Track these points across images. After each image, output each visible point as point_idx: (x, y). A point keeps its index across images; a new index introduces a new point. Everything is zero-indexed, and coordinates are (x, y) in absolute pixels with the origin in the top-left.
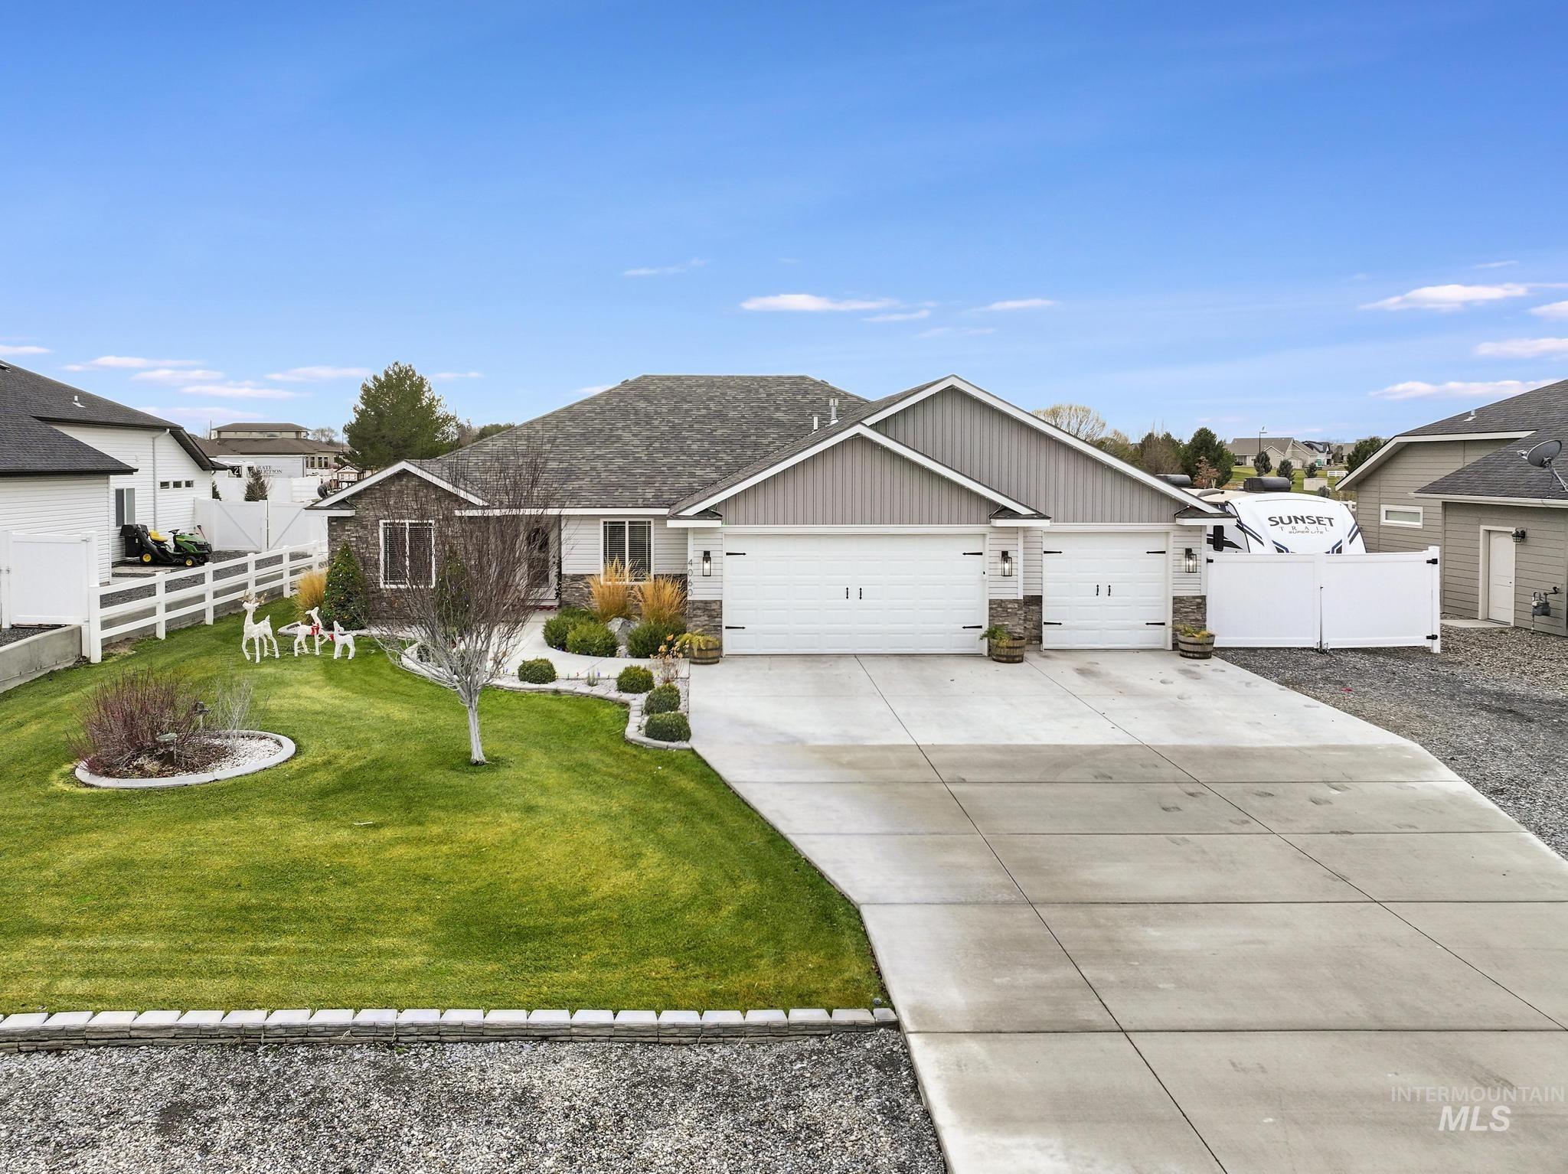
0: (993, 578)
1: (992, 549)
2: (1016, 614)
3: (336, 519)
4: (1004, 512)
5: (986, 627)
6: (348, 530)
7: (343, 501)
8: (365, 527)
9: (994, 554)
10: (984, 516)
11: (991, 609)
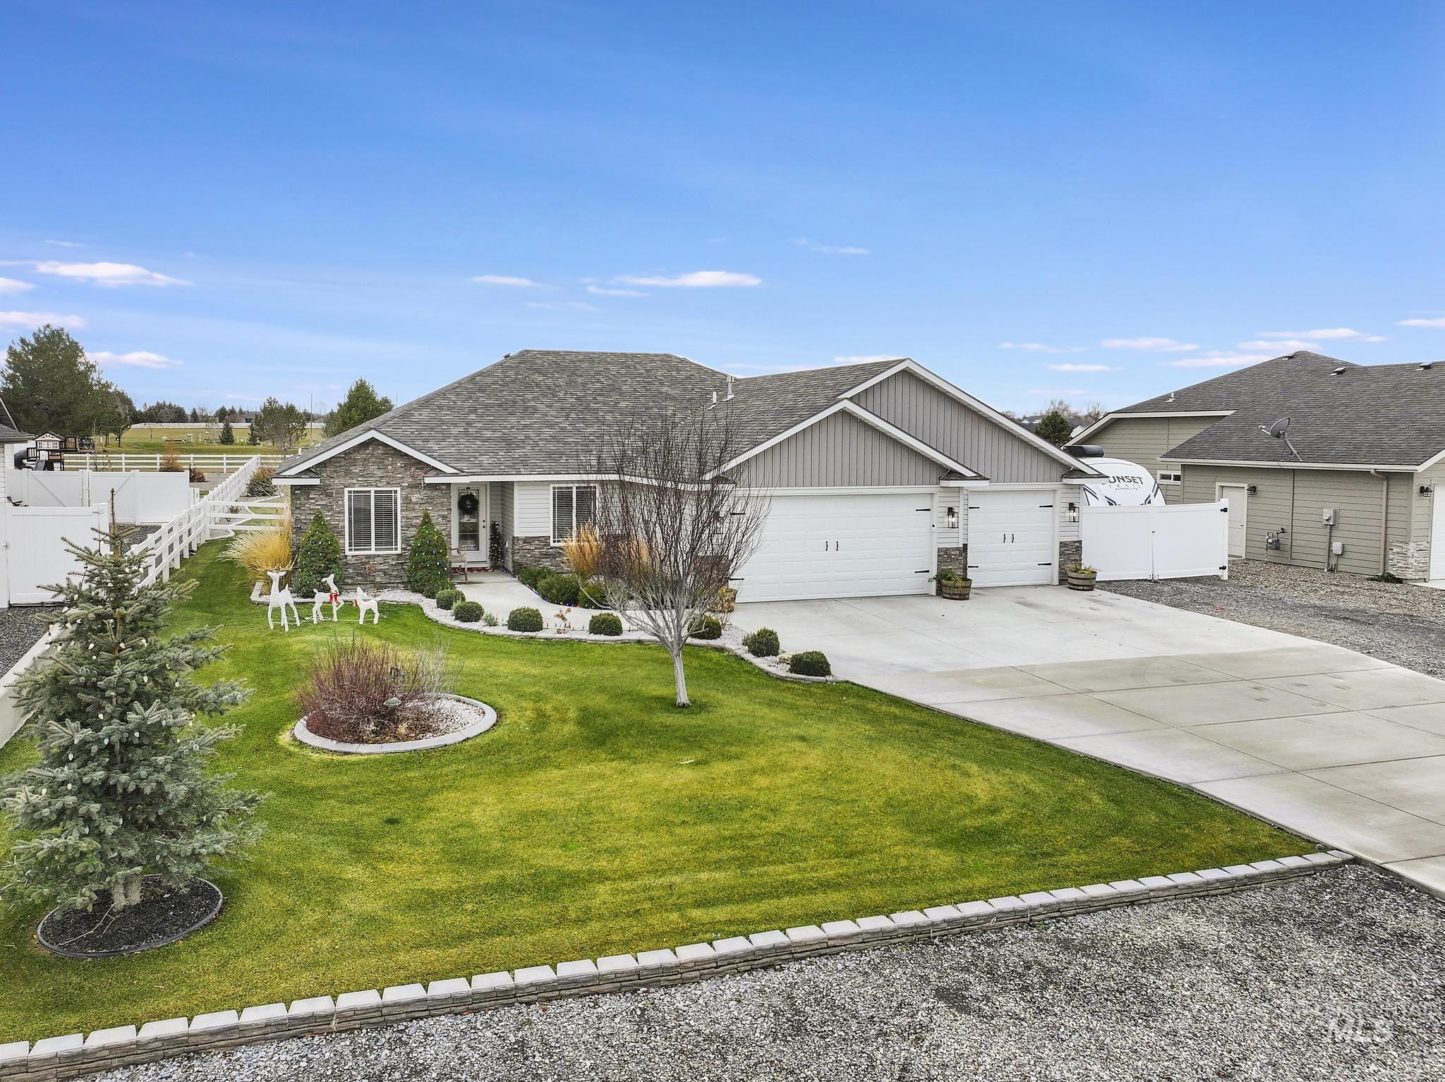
0: (941, 530)
1: (939, 506)
2: (957, 559)
3: (301, 487)
4: (952, 474)
5: (934, 573)
6: (313, 499)
7: (309, 470)
8: (329, 495)
9: (941, 510)
10: (934, 479)
11: (939, 556)
